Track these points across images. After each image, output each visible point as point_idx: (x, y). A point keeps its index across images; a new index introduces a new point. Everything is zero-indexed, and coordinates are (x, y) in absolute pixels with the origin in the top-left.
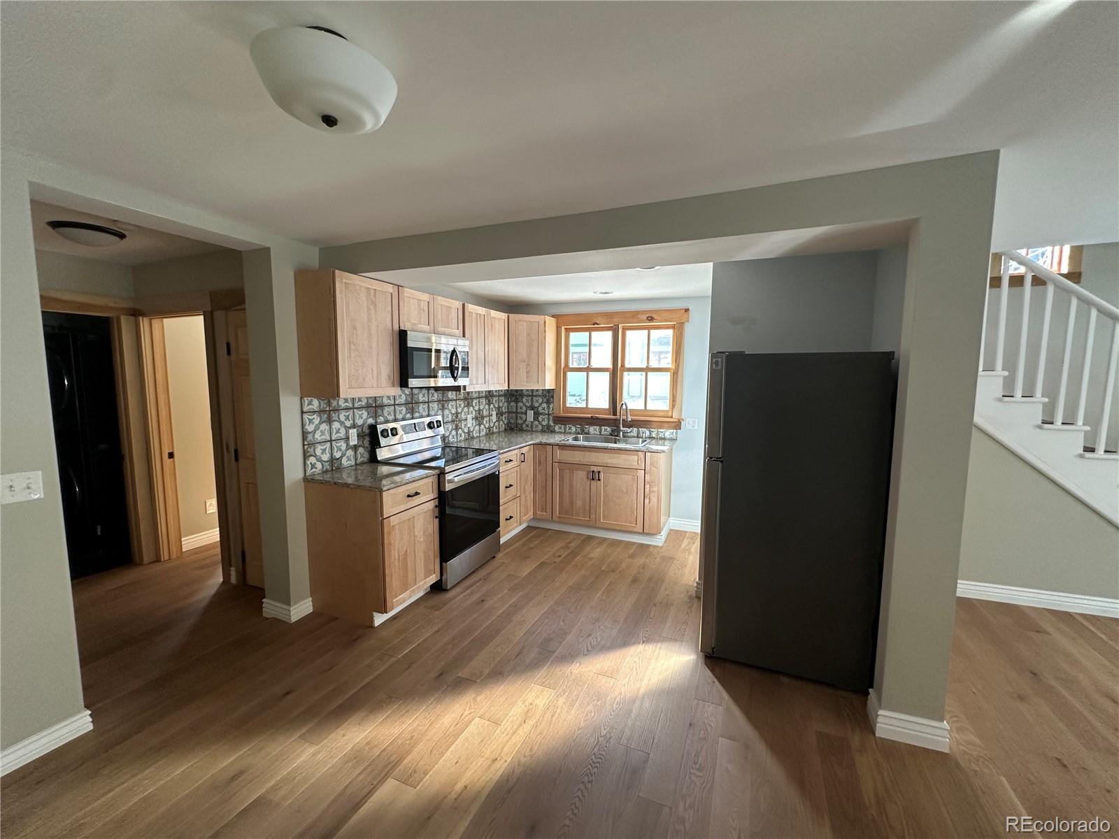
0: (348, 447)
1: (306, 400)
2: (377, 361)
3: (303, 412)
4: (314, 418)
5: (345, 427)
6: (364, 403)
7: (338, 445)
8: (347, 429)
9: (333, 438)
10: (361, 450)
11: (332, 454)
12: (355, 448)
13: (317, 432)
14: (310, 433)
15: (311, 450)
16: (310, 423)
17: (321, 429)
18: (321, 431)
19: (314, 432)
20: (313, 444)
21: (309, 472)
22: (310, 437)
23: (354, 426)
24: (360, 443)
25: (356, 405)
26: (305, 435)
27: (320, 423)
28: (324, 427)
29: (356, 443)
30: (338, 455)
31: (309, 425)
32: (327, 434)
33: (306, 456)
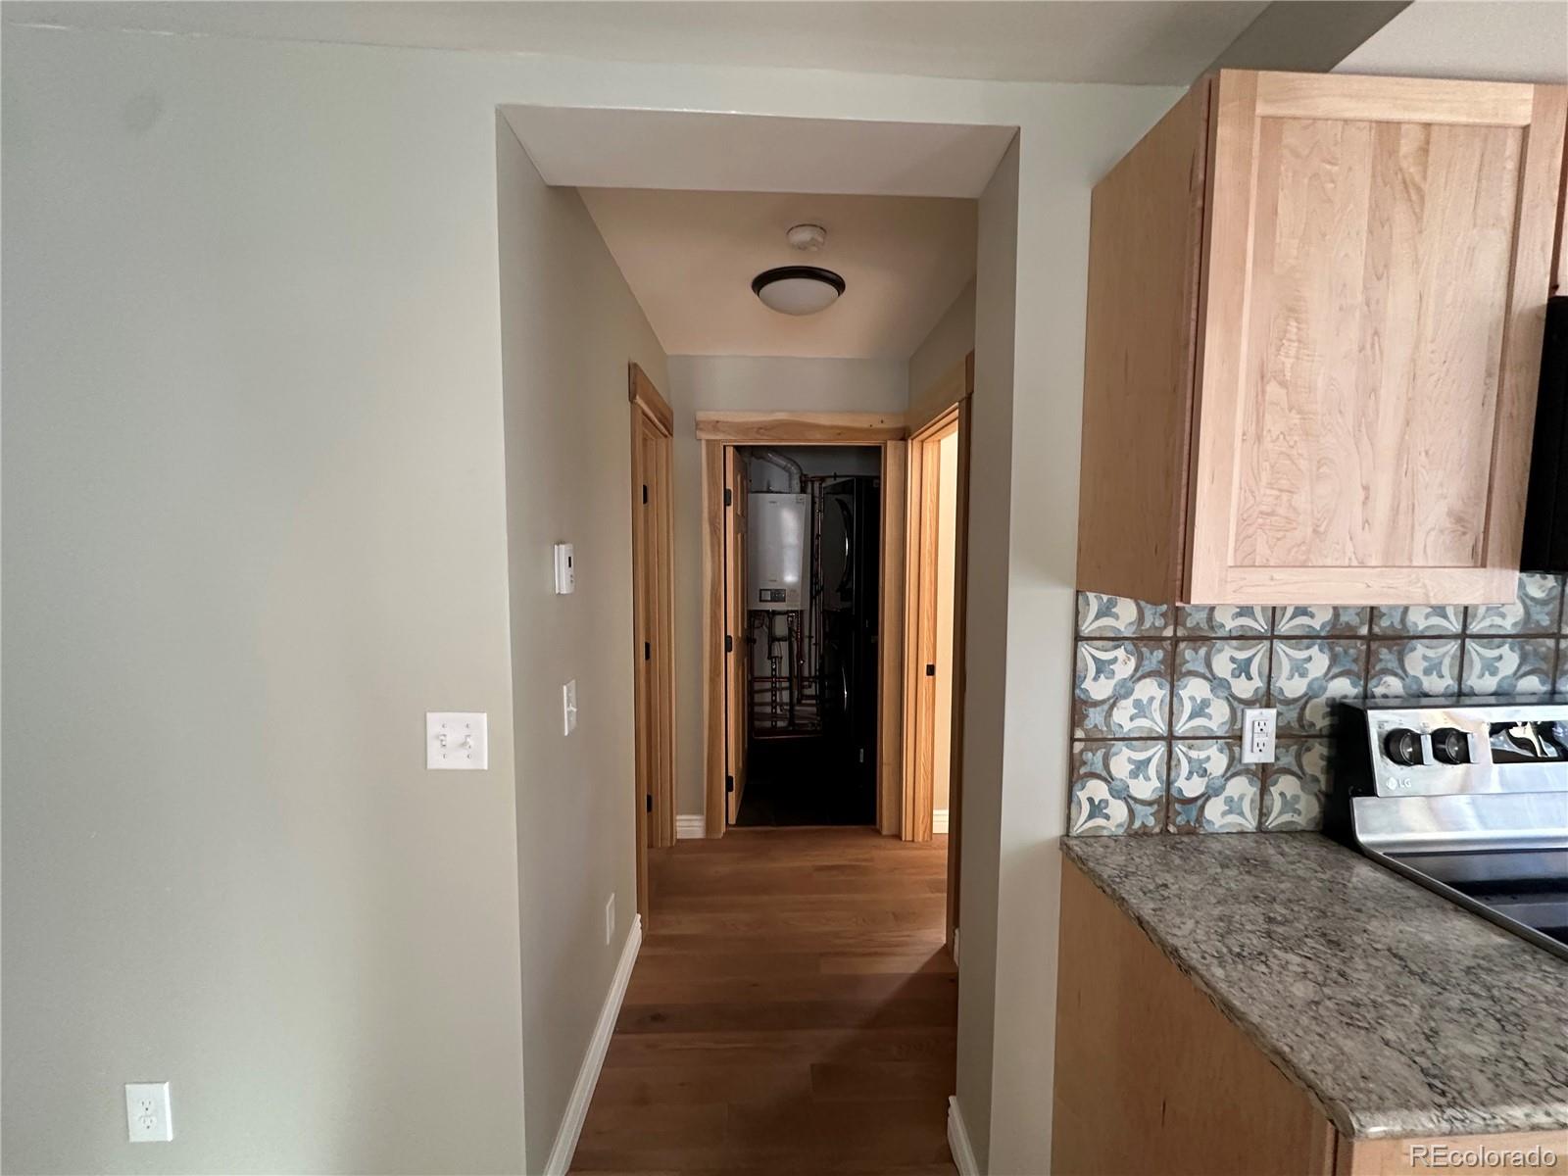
0: (1234, 767)
1: (1094, 601)
2: (1402, 450)
3: (1077, 638)
4: (1115, 660)
5: (1232, 699)
6: (1319, 621)
7: (1194, 754)
8: (1238, 706)
9: (1180, 729)
10: (1287, 785)
11: (1169, 783)
12: (1264, 775)
13: (1123, 703)
14: (1096, 704)
15: (1095, 760)
16: (1099, 671)
17: (1136, 696)
18: (1137, 703)
19: (1113, 702)
20: (1102, 741)
21: (1082, 824)
22: (1095, 717)
23: (1266, 699)
24: (1287, 760)
25: (1284, 627)
26: (1078, 707)
27: (1138, 676)
28: (1151, 690)
29: (1268, 757)
30: (1192, 788)
31: (1096, 679)
32: (1157, 716)
33: (1076, 773)
